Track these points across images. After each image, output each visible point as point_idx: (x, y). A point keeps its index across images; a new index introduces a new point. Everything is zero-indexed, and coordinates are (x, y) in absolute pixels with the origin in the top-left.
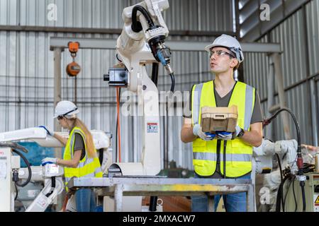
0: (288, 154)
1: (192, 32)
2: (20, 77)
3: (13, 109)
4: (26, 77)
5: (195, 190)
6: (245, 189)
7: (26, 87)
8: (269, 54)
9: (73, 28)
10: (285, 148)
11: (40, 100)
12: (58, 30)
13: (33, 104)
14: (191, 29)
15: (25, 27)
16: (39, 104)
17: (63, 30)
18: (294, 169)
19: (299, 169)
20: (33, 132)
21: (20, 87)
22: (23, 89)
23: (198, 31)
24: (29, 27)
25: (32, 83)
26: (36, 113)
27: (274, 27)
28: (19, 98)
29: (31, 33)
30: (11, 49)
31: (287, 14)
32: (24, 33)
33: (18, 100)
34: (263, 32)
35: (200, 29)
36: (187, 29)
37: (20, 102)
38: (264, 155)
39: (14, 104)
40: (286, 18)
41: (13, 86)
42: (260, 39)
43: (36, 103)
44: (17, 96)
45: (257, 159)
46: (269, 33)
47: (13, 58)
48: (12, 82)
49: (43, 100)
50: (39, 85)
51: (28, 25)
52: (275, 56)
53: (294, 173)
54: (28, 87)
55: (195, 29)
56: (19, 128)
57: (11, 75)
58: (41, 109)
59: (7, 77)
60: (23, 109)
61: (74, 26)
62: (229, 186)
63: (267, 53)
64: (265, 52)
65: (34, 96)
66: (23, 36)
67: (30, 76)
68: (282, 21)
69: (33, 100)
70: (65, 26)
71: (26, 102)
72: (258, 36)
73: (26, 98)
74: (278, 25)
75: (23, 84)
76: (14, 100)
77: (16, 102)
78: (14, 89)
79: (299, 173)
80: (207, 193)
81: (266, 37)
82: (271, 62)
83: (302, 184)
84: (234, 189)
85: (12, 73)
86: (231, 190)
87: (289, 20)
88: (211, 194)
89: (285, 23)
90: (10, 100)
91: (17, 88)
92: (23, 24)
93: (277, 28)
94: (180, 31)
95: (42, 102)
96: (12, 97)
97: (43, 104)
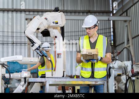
0: (128, 67)
1: (92, 11)
2: (13, 32)
3: (10, 46)
4: (16, 32)
5: (81, 83)
6: (103, 83)
7: (16, 36)
8: (125, 21)
9: (37, 10)
10: (126, 65)
11: (22, 43)
12: (30, 10)
13: (19, 44)
14: (91, 10)
15: (16, 9)
16: (22, 44)
17: (33, 10)
18: (130, 74)
19: (132, 74)
20: (17, 58)
21: (13, 36)
22: (15, 38)
23: (94, 10)
24: (17, 9)
25: (19, 35)
26: (21, 49)
27: (129, 9)
28: (13, 41)
29: (18, 12)
30: (9, 19)
31: (134, 2)
32: (15, 12)
33: (12, 42)
34: (124, 11)
35: (95, 10)
36: (89, 9)
37: (13, 43)
38: (118, 68)
39: (11, 44)
40: (134, 4)
41: (10, 36)
42: (122, 14)
43: (21, 44)
44: (12, 41)
45: (115, 70)
46: (126, 11)
47: (10, 24)
48: (10, 34)
49: (24, 43)
50: (22, 36)
51: (17, 8)
52: (128, 22)
53: (130, 76)
54: (17, 36)
55: (93, 10)
56: (13, 55)
57: (9, 31)
58: (23, 47)
59: (8, 32)
60: (15, 47)
61: (38, 9)
62: (96, 82)
63: (124, 21)
64: (123, 21)
65: (19, 41)
66: (14, 13)
67: (18, 31)
68: (132, 6)
69: (19, 42)
70: (34, 9)
71: (16, 44)
72: (121, 13)
73: (16, 41)
74: (130, 7)
75: (15, 35)
76: (11, 42)
77: (11, 43)
78: (11, 37)
79: (132, 76)
80: (89, 85)
81: (125, 13)
82: (126, 25)
83: (134, 81)
84: (98, 83)
85: (10, 30)
86: (97, 83)
87: (135, 5)
88: (91, 85)
89: (134, 6)
90: (9, 42)
91: (12, 37)
92: (15, 8)
93: (130, 9)
94: (86, 10)
95: (23, 43)
96: (10, 41)
97: (24, 44)
